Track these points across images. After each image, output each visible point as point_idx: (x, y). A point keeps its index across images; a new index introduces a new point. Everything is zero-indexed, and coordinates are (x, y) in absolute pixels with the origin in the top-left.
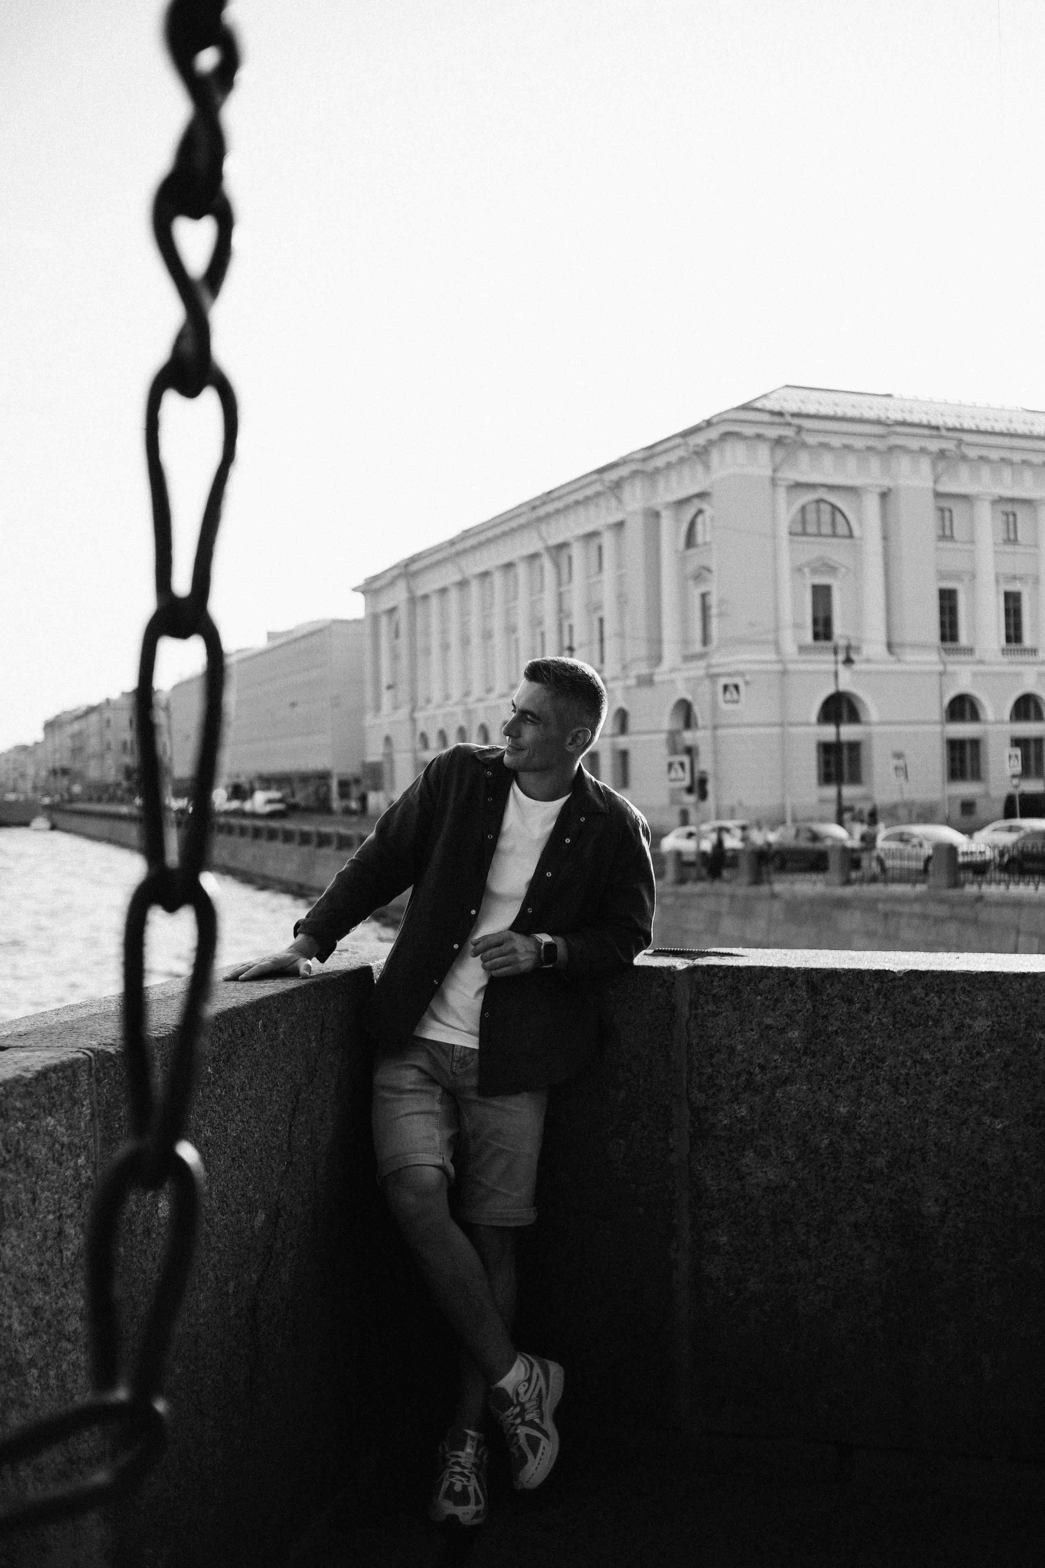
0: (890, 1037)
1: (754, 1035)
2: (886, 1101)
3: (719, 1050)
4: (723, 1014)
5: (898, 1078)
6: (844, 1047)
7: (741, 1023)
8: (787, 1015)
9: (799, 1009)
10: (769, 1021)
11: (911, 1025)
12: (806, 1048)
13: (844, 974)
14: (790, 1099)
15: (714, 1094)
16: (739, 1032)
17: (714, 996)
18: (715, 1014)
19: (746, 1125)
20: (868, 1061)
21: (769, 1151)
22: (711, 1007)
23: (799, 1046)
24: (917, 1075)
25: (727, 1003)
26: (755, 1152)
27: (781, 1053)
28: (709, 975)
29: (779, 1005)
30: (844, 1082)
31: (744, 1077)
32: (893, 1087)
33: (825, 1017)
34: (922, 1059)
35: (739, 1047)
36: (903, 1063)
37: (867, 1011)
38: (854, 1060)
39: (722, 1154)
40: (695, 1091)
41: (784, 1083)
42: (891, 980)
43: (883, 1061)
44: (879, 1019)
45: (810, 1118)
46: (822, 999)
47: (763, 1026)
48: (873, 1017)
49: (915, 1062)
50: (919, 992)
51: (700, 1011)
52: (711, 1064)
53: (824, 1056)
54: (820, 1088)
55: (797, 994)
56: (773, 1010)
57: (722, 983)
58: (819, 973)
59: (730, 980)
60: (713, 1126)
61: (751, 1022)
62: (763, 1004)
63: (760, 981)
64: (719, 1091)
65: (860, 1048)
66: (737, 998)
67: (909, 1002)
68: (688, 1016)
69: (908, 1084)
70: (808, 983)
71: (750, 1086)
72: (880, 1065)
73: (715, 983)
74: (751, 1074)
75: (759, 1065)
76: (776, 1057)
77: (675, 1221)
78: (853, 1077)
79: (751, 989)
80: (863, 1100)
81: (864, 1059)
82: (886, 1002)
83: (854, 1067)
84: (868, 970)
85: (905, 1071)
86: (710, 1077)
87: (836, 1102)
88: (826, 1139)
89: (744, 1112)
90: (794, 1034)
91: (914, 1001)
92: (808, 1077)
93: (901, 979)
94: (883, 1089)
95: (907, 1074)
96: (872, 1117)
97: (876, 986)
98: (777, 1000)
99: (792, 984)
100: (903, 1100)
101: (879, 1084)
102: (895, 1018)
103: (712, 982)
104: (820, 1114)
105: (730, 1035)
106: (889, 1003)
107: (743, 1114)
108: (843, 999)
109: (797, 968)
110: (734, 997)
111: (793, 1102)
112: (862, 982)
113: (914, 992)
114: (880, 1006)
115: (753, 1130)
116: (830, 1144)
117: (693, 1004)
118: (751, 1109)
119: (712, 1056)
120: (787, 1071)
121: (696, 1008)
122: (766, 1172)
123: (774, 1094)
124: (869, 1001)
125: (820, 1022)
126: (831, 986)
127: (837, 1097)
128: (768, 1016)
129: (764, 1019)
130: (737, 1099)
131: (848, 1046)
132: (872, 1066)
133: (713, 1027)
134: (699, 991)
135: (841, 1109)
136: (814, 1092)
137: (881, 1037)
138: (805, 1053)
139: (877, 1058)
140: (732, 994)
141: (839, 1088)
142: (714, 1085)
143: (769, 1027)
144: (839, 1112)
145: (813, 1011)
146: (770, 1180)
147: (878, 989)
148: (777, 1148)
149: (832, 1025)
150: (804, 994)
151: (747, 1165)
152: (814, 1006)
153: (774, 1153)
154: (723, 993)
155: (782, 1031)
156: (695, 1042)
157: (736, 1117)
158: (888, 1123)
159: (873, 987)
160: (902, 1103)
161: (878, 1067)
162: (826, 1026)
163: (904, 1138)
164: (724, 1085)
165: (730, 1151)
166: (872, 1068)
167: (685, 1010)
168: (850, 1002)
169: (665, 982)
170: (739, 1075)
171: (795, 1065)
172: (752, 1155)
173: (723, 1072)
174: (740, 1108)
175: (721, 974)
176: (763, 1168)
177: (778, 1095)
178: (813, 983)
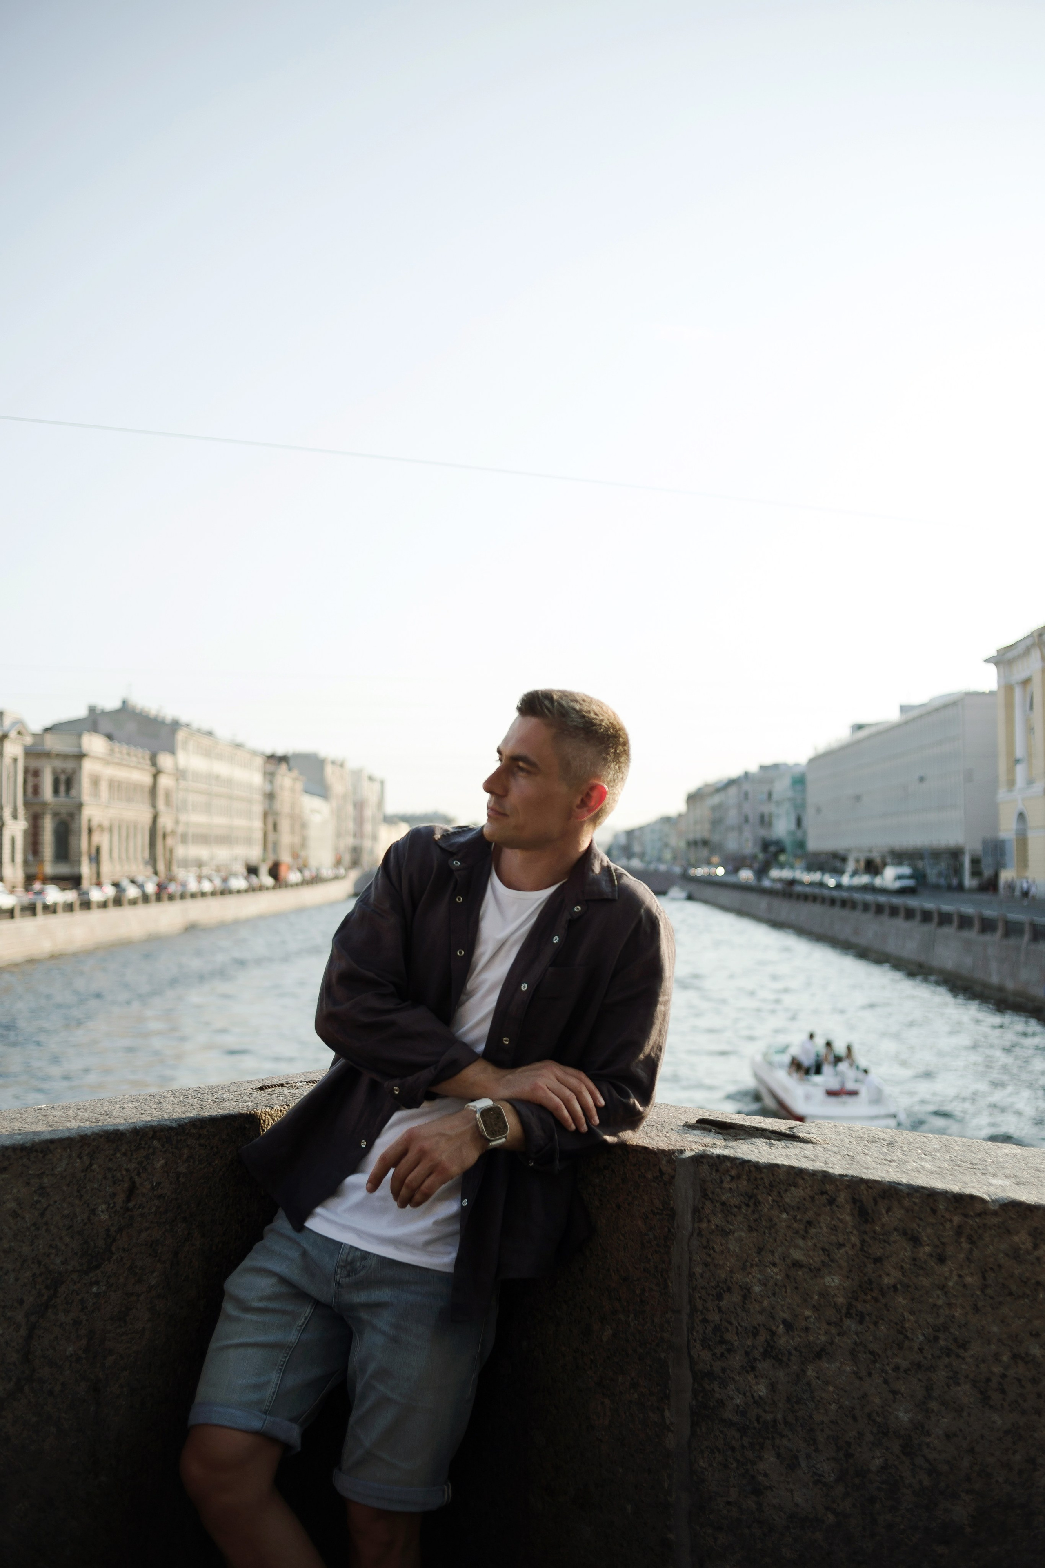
0: (976, 1309)
1: (776, 1274)
2: (969, 1415)
3: (729, 1289)
4: (736, 1235)
5: (988, 1380)
6: (906, 1314)
7: (760, 1250)
8: (824, 1250)
9: (841, 1241)
10: (797, 1255)
11: (1011, 1294)
12: (850, 1306)
13: (908, 1194)
14: (827, 1383)
15: (722, 1354)
16: (757, 1265)
17: (723, 1204)
18: (726, 1233)
19: (765, 1411)
20: (942, 1343)
21: (796, 1457)
22: (718, 1220)
23: (840, 1300)
24: (1019, 1380)
25: (740, 1218)
26: (778, 1456)
27: (814, 1308)
28: (717, 1171)
29: (812, 1231)
30: (905, 1371)
31: (763, 1336)
32: (981, 1393)
33: (878, 1260)
34: (1027, 1354)
35: (757, 1289)
36: (997, 1357)
37: (941, 1259)
38: (921, 1338)
39: (733, 1449)
40: (698, 1346)
41: (819, 1356)
42: (979, 1215)
43: (964, 1346)
44: (960, 1276)
45: (855, 1418)
46: (875, 1232)
47: (789, 1261)
48: (951, 1271)
49: (1015, 1357)
50: (1022, 1239)
51: (704, 1225)
52: (720, 1309)
53: (876, 1324)
54: (870, 1374)
55: (838, 1218)
56: (804, 1238)
57: (733, 1185)
58: (871, 1188)
59: (745, 1183)
60: (721, 1403)
61: (772, 1252)
62: (789, 1227)
63: (786, 1190)
64: (729, 1350)
65: (930, 1320)
66: (753, 1212)
67: (1007, 1255)
68: (690, 1228)
69: (1003, 1391)
70: (854, 1201)
71: (770, 1352)
72: (961, 1352)
73: (725, 1185)
74: (773, 1333)
75: (784, 1322)
76: (808, 1313)
77: (671, 1536)
78: (919, 1366)
79: (773, 1201)
80: (934, 1405)
81: (936, 1339)
82: (971, 1250)
83: (921, 1350)
84: (946, 1192)
85: (997, 1370)
86: (717, 1328)
87: (894, 1402)
88: (879, 1458)
89: (762, 1390)
90: (833, 1281)
91: (1016, 1254)
92: (853, 1354)
93: (995, 1213)
94: (964, 1393)
95: (1004, 1376)
96: (948, 1436)
97: (956, 1220)
98: (809, 1223)
99: (831, 1201)
100: (995, 1417)
101: (958, 1384)
102: (984, 1278)
103: (722, 1182)
104: (869, 1416)
105: (744, 1268)
106: (976, 1253)
107: (761, 1394)
108: (905, 1233)
109: (841, 1175)
110: (750, 1210)
111: (831, 1388)
112: (934, 1211)
113: (1016, 1239)
114: (962, 1256)
115: (775, 1421)
116: (884, 1468)
117: (696, 1211)
118: (773, 1387)
119: (719, 1297)
120: (823, 1338)
121: (700, 1220)
122: (791, 1491)
123: (804, 1371)
124: (943, 1244)
125: (870, 1267)
126: (887, 1212)
127: (894, 1393)
128: (797, 1246)
129: (792, 1251)
130: (753, 1369)
131: (912, 1312)
132: (948, 1352)
133: (722, 1252)
134: (705, 1195)
135: (901, 1414)
136: (861, 1379)
137: (963, 1307)
138: (848, 1315)
139: (955, 1340)
140: (748, 1205)
141: (898, 1379)
142: (722, 1342)
143: (797, 1264)
144: (897, 1418)
145: (862, 1250)
146: (797, 1505)
147: (959, 1227)
148: (808, 1456)
149: (888, 1275)
150: (848, 1218)
151: (766, 1475)
152: (863, 1241)
153: (803, 1464)
154: (736, 1201)
155: (816, 1272)
156: (698, 1270)
157: (753, 1396)
158: (972, 1451)
159: (951, 1221)
160: (994, 1422)
161: (958, 1356)
162: (880, 1276)
163: (997, 1481)
164: (736, 1344)
165: (743, 1447)
166: (948, 1355)
167: (686, 1219)
168: (915, 1240)
169: (662, 1173)
170: (755, 1334)
171: (833, 1330)
172: (773, 1459)
173: (735, 1323)
174: (757, 1384)
175: (733, 1173)
176: (788, 1483)
177: (810, 1373)
178: (861, 1201)
